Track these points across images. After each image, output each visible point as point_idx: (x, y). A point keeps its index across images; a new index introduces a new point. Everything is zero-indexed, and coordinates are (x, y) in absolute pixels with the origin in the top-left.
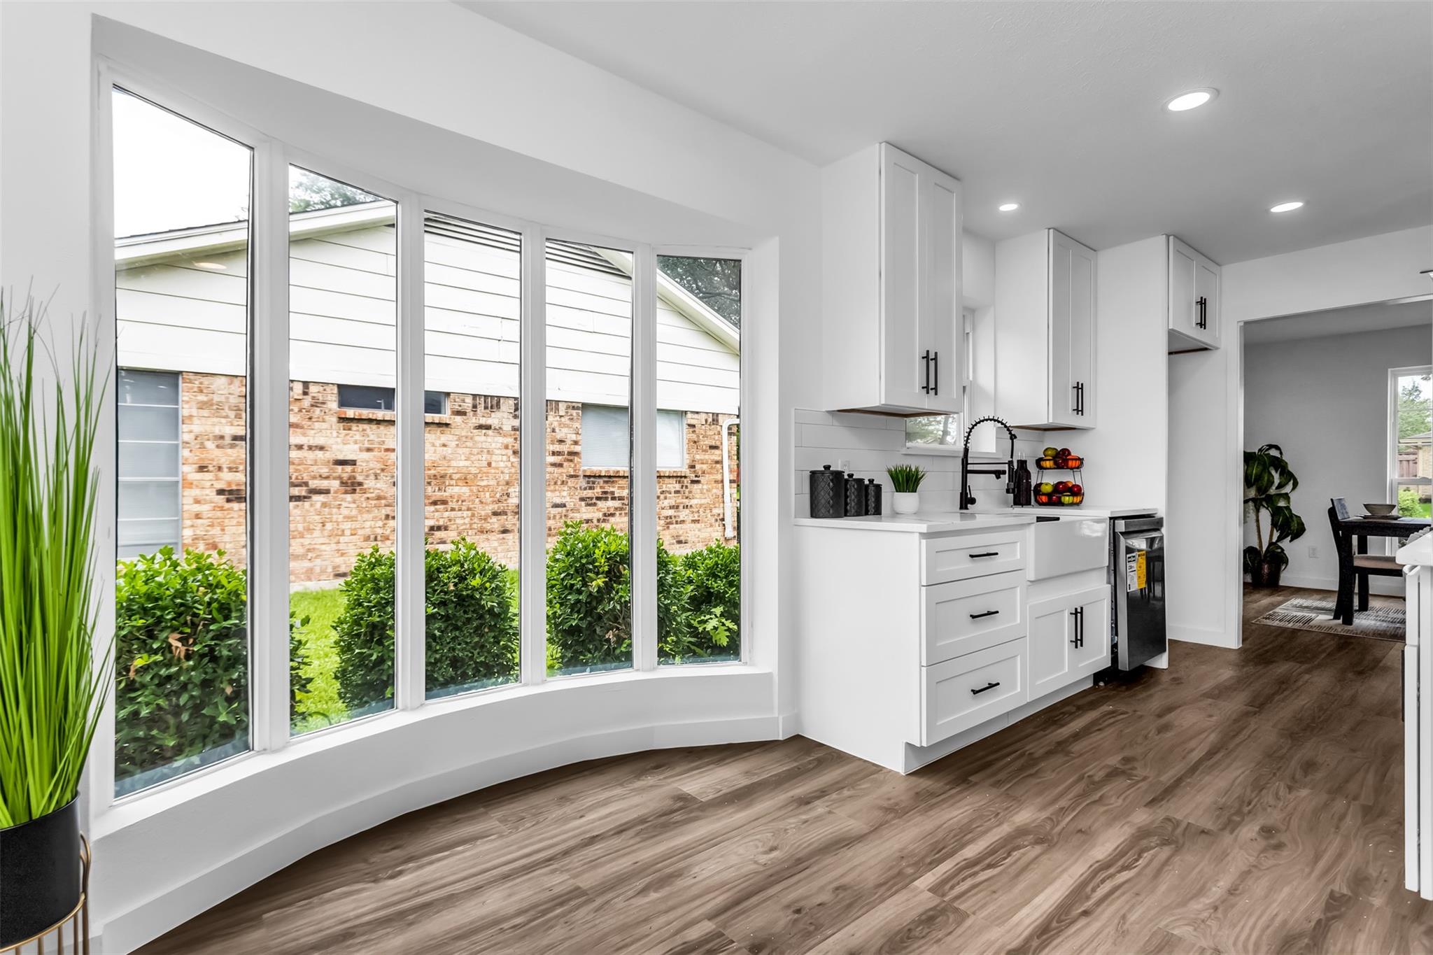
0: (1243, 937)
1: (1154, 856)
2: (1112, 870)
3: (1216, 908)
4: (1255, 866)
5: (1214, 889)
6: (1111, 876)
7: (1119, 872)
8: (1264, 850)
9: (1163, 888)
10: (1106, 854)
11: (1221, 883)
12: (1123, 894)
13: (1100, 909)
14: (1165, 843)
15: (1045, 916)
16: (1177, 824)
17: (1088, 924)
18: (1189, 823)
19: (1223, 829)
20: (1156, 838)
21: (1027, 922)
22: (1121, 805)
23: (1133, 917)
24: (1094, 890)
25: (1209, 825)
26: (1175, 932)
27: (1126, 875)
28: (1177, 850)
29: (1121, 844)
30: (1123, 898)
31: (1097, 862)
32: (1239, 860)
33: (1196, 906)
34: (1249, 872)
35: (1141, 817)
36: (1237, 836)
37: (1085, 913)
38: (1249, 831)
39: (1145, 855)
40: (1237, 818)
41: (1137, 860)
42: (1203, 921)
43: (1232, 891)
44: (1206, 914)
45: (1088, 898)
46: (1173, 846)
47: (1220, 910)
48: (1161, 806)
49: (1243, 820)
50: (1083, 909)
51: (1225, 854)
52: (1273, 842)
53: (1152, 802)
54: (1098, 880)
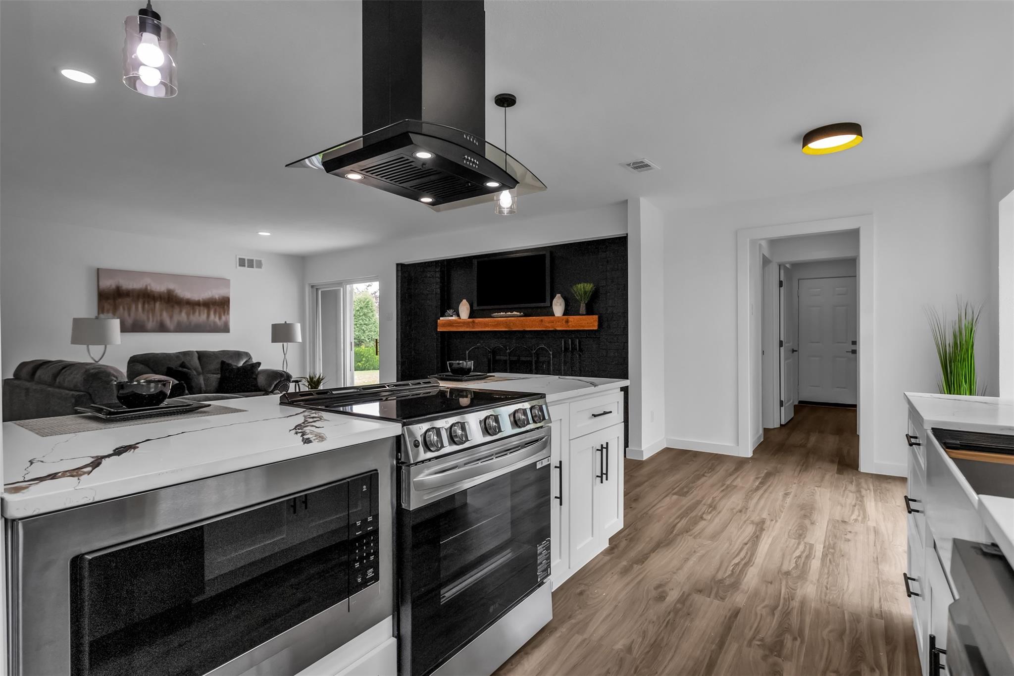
0: (685, 543)
1: (725, 572)
2: (743, 562)
3: (695, 552)
4: (675, 573)
5: (695, 559)
6: (742, 560)
7: (739, 562)
8: (667, 583)
9: (718, 557)
10: (750, 570)
11: (692, 562)
12: (734, 553)
13: (741, 546)
14: (721, 581)
15: (760, 541)
16: (716, 597)
17: (743, 540)
18: (709, 597)
19: (689, 595)
20: (727, 584)
21: (765, 539)
22: (756, 608)
23: (727, 545)
24: (747, 553)
25: (698, 598)
26: (710, 542)
27: (736, 561)
28: (714, 577)
29: (745, 577)
30: (733, 551)
31: (752, 566)
32: (681, 577)
33: (703, 552)
34: (677, 570)
35: (739, 599)
36: (681, 590)
37: (746, 544)
38: (673, 596)
39: (730, 572)
40: (679, 606)
41: (733, 569)
42: (700, 547)
43: (687, 560)
44: (699, 549)
45: (748, 550)
46: (717, 579)
47: (693, 551)
48: (730, 610)
49: (675, 605)
50: (748, 545)
51: (688, 578)
52: (660, 590)
53: (736, 613)
54: (747, 558)
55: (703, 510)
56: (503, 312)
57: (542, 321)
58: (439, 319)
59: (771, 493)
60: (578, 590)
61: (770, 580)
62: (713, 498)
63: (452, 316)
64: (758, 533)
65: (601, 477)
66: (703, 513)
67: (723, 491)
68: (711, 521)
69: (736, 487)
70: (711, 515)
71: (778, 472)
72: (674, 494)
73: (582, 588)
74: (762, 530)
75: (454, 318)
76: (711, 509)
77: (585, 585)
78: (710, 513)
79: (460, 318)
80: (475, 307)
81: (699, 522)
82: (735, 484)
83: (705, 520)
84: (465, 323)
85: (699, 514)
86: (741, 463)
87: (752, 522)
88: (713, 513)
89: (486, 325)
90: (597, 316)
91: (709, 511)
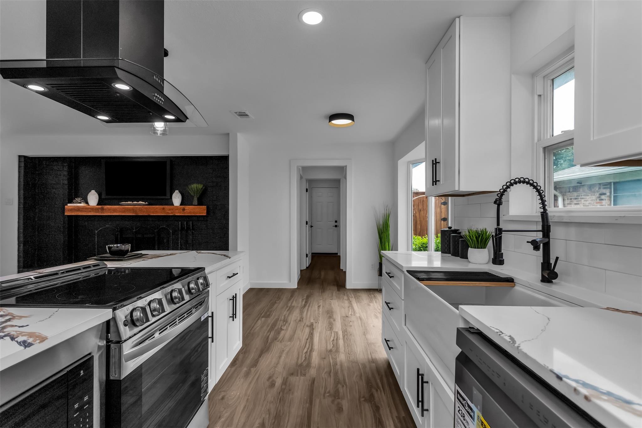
0: (277, 347)
1: (302, 359)
2: (309, 350)
3: (283, 351)
4: (276, 367)
5: (284, 355)
6: (308, 349)
7: (307, 351)
8: (273, 374)
9: (296, 351)
10: (313, 354)
11: (283, 358)
12: (303, 346)
13: (305, 341)
14: (301, 365)
15: (314, 336)
16: (301, 375)
17: (306, 338)
18: (298, 376)
19: (287, 378)
20: (304, 365)
21: (316, 334)
22: (322, 375)
23: (298, 342)
24: (309, 344)
25: (293, 379)
26: (289, 343)
27: (305, 351)
28: (297, 363)
29: (312, 358)
30: (302, 345)
31: (314, 351)
32: (280, 369)
33: (287, 349)
34: (277, 365)
35: (313, 372)
36: (282, 377)
37: (308, 339)
38: (279, 382)
39: (304, 358)
40: (283, 387)
41: (305, 356)
42: (285, 347)
43: (280, 357)
44: (285, 348)
45: (309, 342)
46: (299, 364)
47: (282, 351)
48: (310, 380)
49: (281, 386)
50: (309, 340)
51: (284, 368)
52: (271, 380)
53: (313, 381)
54: (310, 347)
55: (281, 324)
56: (130, 202)
57: (164, 209)
58: (67, 205)
59: (312, 307)
60: (220, 397)
61: (324, 357)
62: (284, 316)
63: (80, 203)
64: (312, 332)
65: (233, 317)
66: (281, 326)
67: (288, 310)
68: (287, 329)
69: (294, 306)
70: (286, 326)
71: (312, 295)
72: (263, 317)
73: (223, 394)
74: (313, 329)
75: (83, 205)
76: (285, 322)
77: (224, 391)
78: (285, 325)
79: (89, 205)
80: (103, 196)
81: (280, 332)
82: (293, 305)
83: (283, 330)
84: (93, 209)
85: (280, 327)
86: (293, 291)
87: (307, 326)
88: (286, 325)
89: (115, 210)
90: (206, 207)
91: (284, 324)
